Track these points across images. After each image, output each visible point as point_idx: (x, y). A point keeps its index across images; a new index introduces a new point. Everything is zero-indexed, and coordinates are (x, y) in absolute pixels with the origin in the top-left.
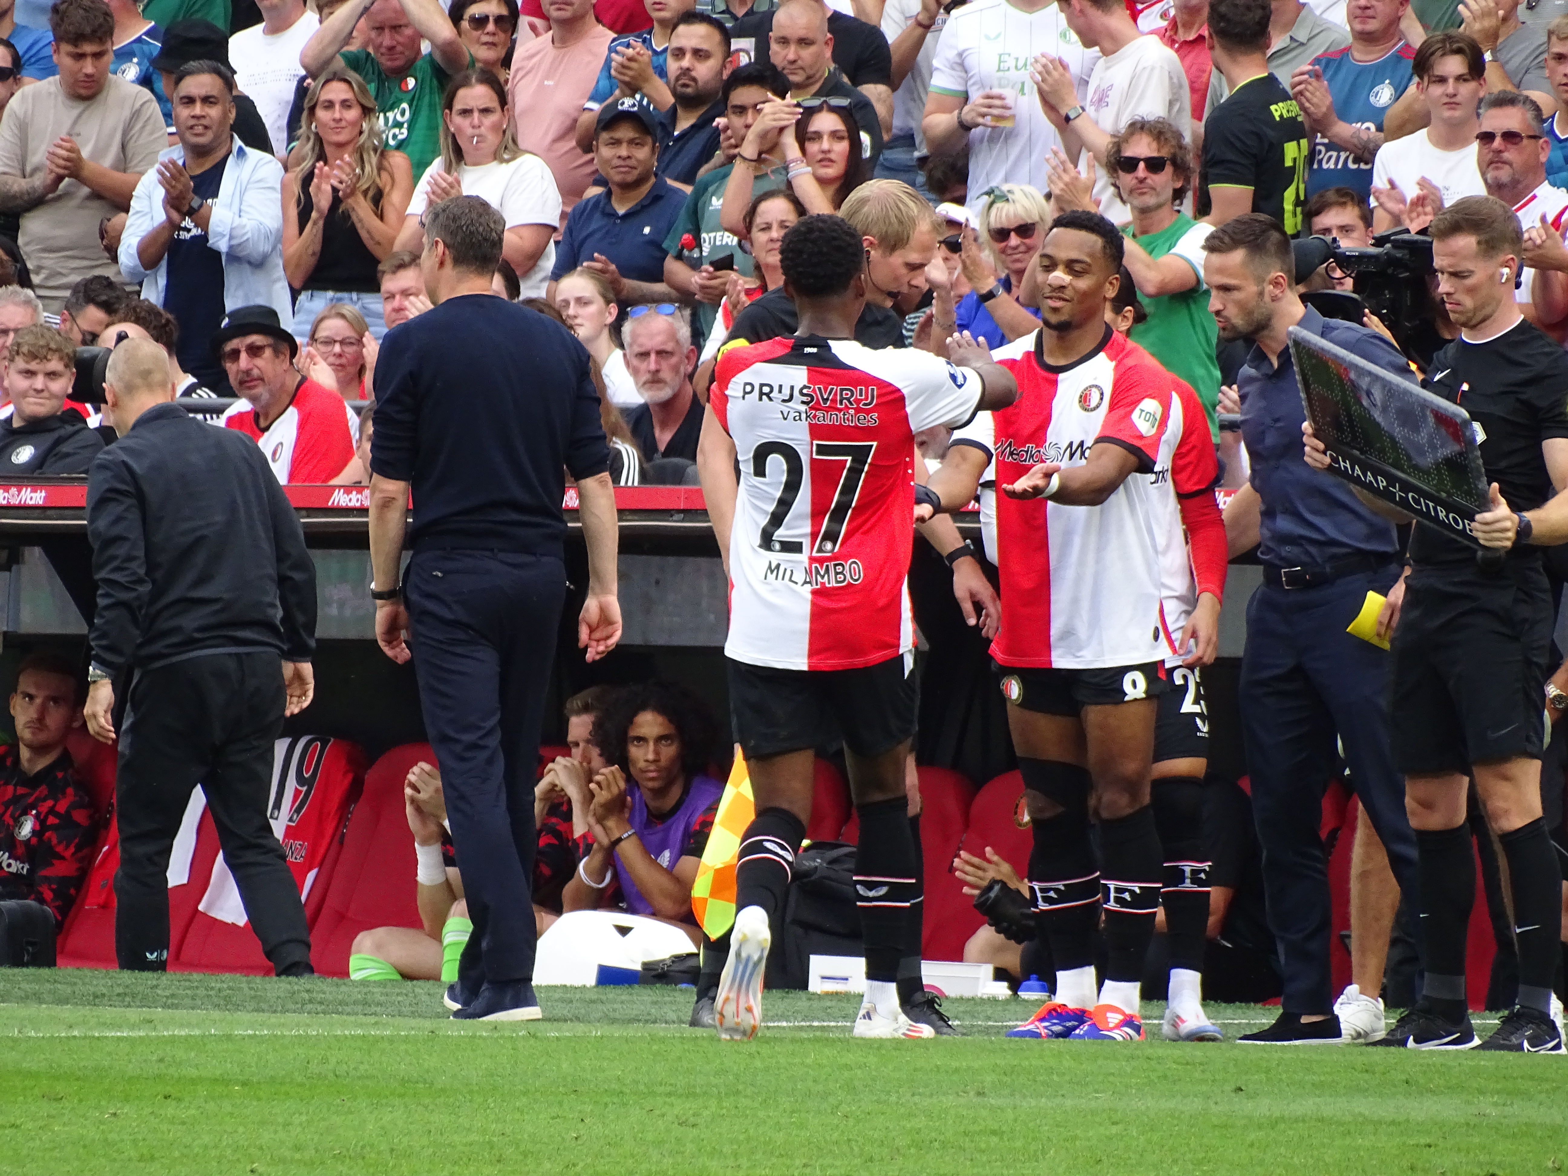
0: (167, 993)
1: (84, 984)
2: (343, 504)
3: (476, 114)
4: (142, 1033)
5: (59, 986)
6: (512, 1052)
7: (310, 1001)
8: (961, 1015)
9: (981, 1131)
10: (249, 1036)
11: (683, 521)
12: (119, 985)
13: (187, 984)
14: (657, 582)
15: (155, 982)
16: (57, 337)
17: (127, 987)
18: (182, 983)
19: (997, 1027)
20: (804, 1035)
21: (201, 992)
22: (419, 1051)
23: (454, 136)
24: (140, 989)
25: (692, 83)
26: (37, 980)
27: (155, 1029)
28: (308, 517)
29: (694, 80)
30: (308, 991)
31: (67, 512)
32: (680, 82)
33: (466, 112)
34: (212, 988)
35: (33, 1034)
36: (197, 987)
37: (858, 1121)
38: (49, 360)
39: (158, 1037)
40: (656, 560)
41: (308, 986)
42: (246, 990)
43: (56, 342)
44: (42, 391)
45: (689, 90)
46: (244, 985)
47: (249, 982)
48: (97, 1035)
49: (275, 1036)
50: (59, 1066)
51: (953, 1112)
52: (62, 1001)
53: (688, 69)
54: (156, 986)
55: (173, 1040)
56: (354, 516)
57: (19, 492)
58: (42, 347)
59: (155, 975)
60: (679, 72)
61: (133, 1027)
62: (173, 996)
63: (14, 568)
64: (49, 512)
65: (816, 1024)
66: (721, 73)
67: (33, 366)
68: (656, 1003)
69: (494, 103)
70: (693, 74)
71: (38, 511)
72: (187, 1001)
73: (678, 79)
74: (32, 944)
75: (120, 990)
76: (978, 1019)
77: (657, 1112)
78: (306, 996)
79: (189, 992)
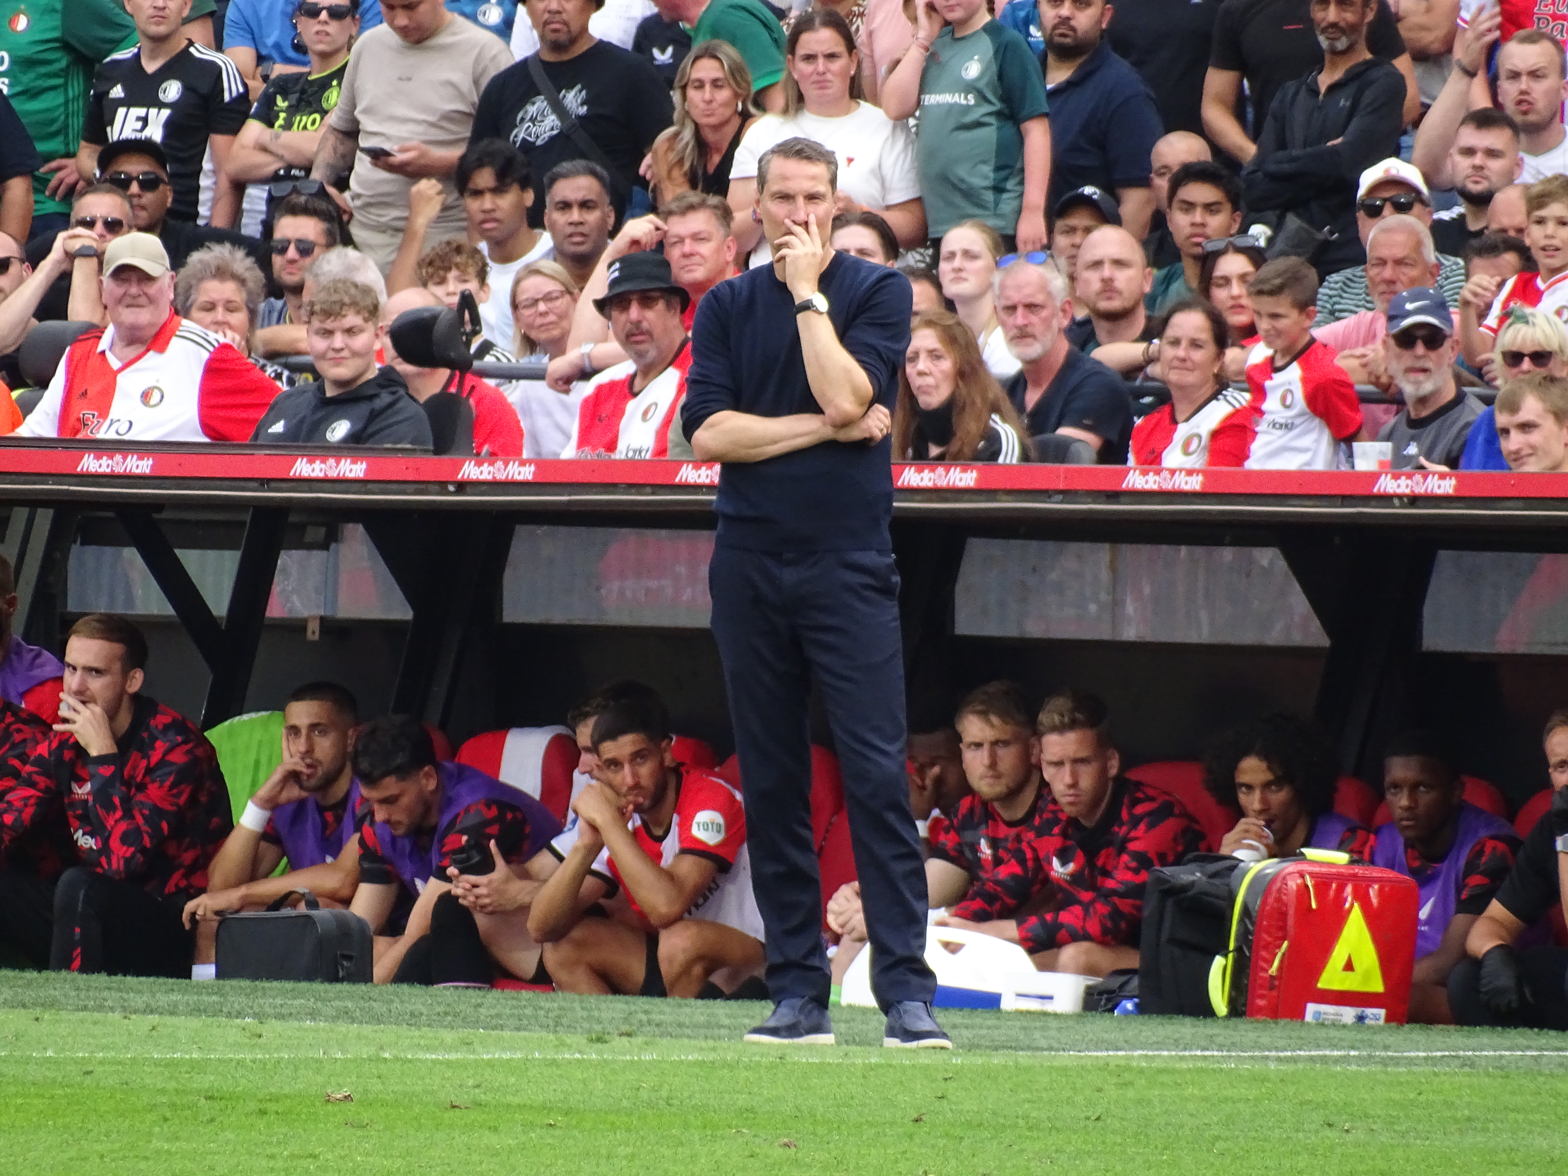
0: (493, 1012)
1: (402, 1002)
2: (691, 480)
3: (821, 60)
4: (459, 1056)
5: (374, 1004)
6: (862, 1081)
7: (649, 1022)
8: (1358, 1044)
9: (1368, 1171)
10: (578, 1060)
11: (1062, 502)
12: (439, 1004)
13: (514, 1002)
14: (1034, 570)
15: (479, 1001)
16: (353, 291)
17: (449, 1005)
18: (509, 1002)
19: (1397, 1058)
20: (1184, 1065)
21: (528, 1011)
22: (760, 1078)
23: (797, 83)
24: (462, 1007)
25: (1070, 33)
26: (351, 997)
27: (474, 1052)
28: (653, 494)
29: (1073, 29)
30: (646, 1012)
31: (389, 486)
32: (1058, 31)
33: (810, 58)
34: (541, 1008)
35: (339, 1055)
36: (525, 1006)
37: (1235, 1158)
38: (344, 316)
39: (476, 1061)
40: (1034, 545)
41: (647, 1007)
42: (578, 1008)
43: (351, 296)
44: (342, 349)
45: (1068, 40)
46: (577, 1005)
47: (582, 1002)
48: (409, 1056)
49: (605, 1061)
50: (366, 1091)
51: (1339, 1150)
52: (378, 1020)
53: (1068, 19)
54: (480, 1005)
55: (490, 1064)
56: (703, 494)
57: (338, 463)
58: (335, 302)
59: (481, 993)
60: (1056, 21)
61: (450, 1049)
62: (499, 1016)
63: (333, 546)
64: (370, 486)
65: (1199, 1053)
66: (1099, 22)
67: (329, 324)
68: (1025, 1028)
69: (839, 47)
70: (1073, 23)
71: (359, 485)
72: (513, 1022)
73: (1055, 27)
74: (349, 958)
75: (440, 1009)
76: (1376, 1048)
77: (1016, 1148)
78: (644, 1018)
79: (516, 1012)
